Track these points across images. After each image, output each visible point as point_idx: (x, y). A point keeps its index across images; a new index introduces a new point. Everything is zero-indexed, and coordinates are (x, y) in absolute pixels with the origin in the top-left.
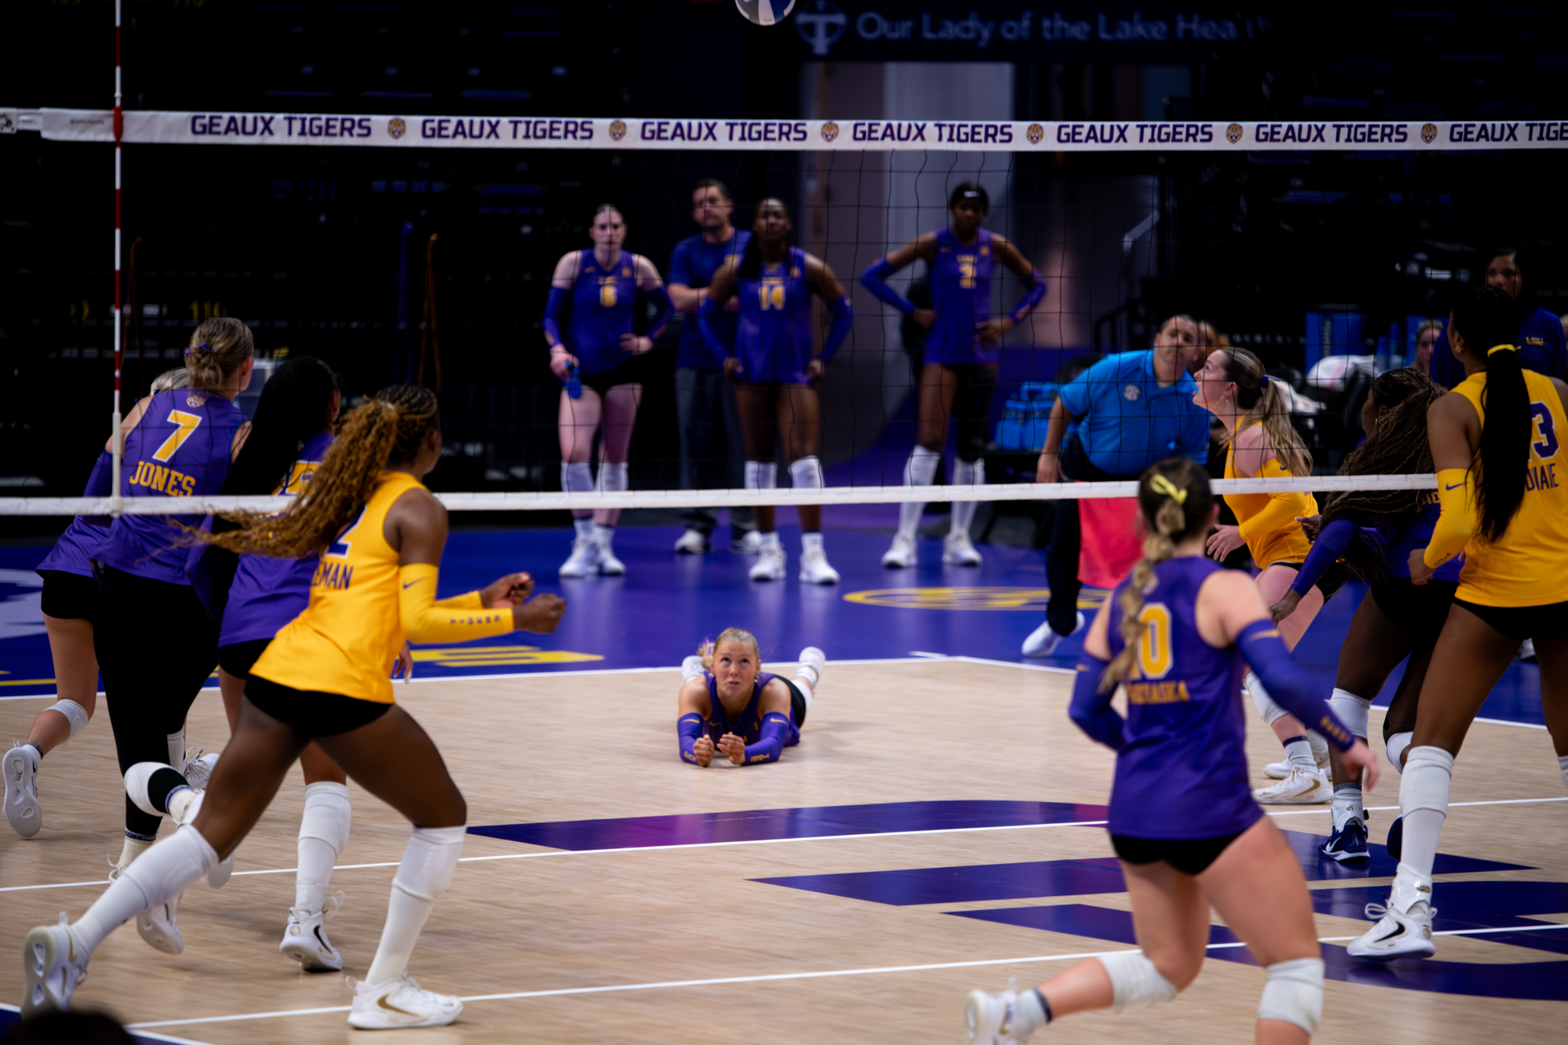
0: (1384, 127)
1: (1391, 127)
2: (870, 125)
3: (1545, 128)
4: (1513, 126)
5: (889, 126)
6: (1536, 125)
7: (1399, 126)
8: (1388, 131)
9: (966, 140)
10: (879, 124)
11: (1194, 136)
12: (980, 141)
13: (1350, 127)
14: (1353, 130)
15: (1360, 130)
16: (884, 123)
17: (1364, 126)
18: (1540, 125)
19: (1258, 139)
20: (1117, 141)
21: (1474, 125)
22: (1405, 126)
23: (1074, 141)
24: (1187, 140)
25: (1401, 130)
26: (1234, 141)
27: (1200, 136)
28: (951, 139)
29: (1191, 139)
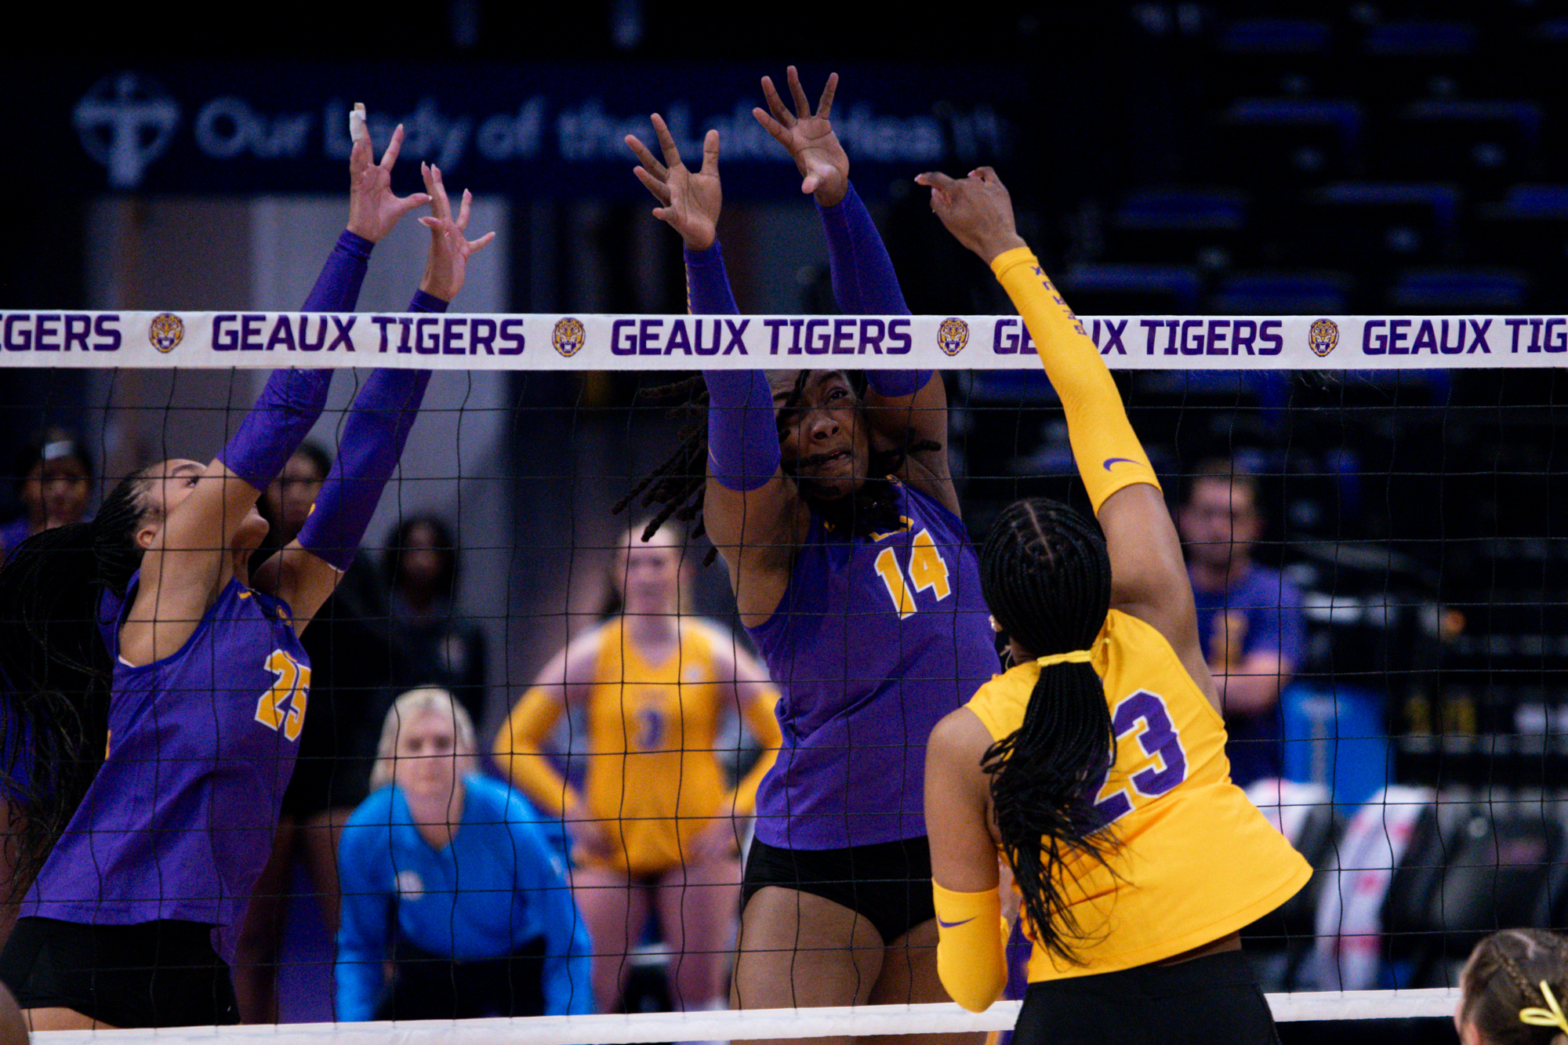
0: (1238, 325)
1: (1252, 325)
2: (246, 320)
3: (1543, 328)
4: (1481, 325)
5: (284, 322)
6: (1524, 322)
7: (1266, 324)
8: (1245, 332)
9: (435, 350)
10: (263, 319)
11: (876, 342)
12: (461, 351)
13: (1173, 325)
14: (1179, 330)
15: (1192, 331)
16: (273, 317)
17: (1199, 324)
18: (1533, 322)
19: (998, 349)
20: (728, 351)
21: (1408, 323)
22: (1278, 324)
23: (645, 351)
24: (862, 351)
25: (1271, 331)
26: (952, 353)
27: (887, 343)
28: (404, 348)
29: (869, 347)
